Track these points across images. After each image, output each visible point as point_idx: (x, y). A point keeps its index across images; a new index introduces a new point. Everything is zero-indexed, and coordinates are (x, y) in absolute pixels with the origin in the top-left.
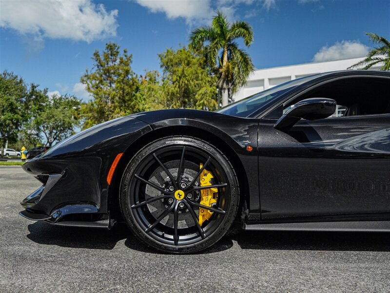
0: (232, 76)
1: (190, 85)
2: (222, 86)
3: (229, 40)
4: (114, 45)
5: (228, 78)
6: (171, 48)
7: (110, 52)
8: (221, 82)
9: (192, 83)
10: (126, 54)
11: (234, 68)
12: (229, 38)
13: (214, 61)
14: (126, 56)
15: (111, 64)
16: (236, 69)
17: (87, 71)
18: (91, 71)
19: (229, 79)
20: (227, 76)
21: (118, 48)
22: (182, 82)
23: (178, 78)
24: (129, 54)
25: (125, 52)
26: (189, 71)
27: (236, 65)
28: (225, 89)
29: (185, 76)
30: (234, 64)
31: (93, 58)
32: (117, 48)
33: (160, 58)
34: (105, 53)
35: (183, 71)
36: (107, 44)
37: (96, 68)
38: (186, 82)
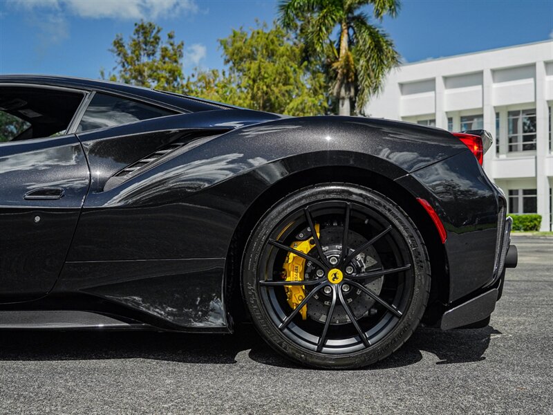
0: (356, 75)
1: (274, 93)
2: (339, 93)
3: (350, 10)
4: (150, 25)
5: (348, 79)
6: (241, 29)
7: (141, 39)
8: (337, 86)
9: (276, 90)
10: (172, 41)
11: (359, 60)
12: (350, 6)
13: (318, 49)
14: (172, 45)
15: (144, 59)
16: (362, 62)
17: (102, 74)
18: (110, 74)
19: (350, 80)
20: (346, 76)
21: (159, 31)
22: (258, 89)
23: (251, 82)
24: (177, 42)
25: (170, 37)
26: (270, 68)
27: (363, 55)
28: (343, 98)
29: (263, 78)
30: (360, 53)
31: (112, 51)
32: (155, 31)
33: (223, 47)
34: (134, 40)
35: (259, 68)
36: (136, 25)
37: (120, 68)
38: (265, 88)
